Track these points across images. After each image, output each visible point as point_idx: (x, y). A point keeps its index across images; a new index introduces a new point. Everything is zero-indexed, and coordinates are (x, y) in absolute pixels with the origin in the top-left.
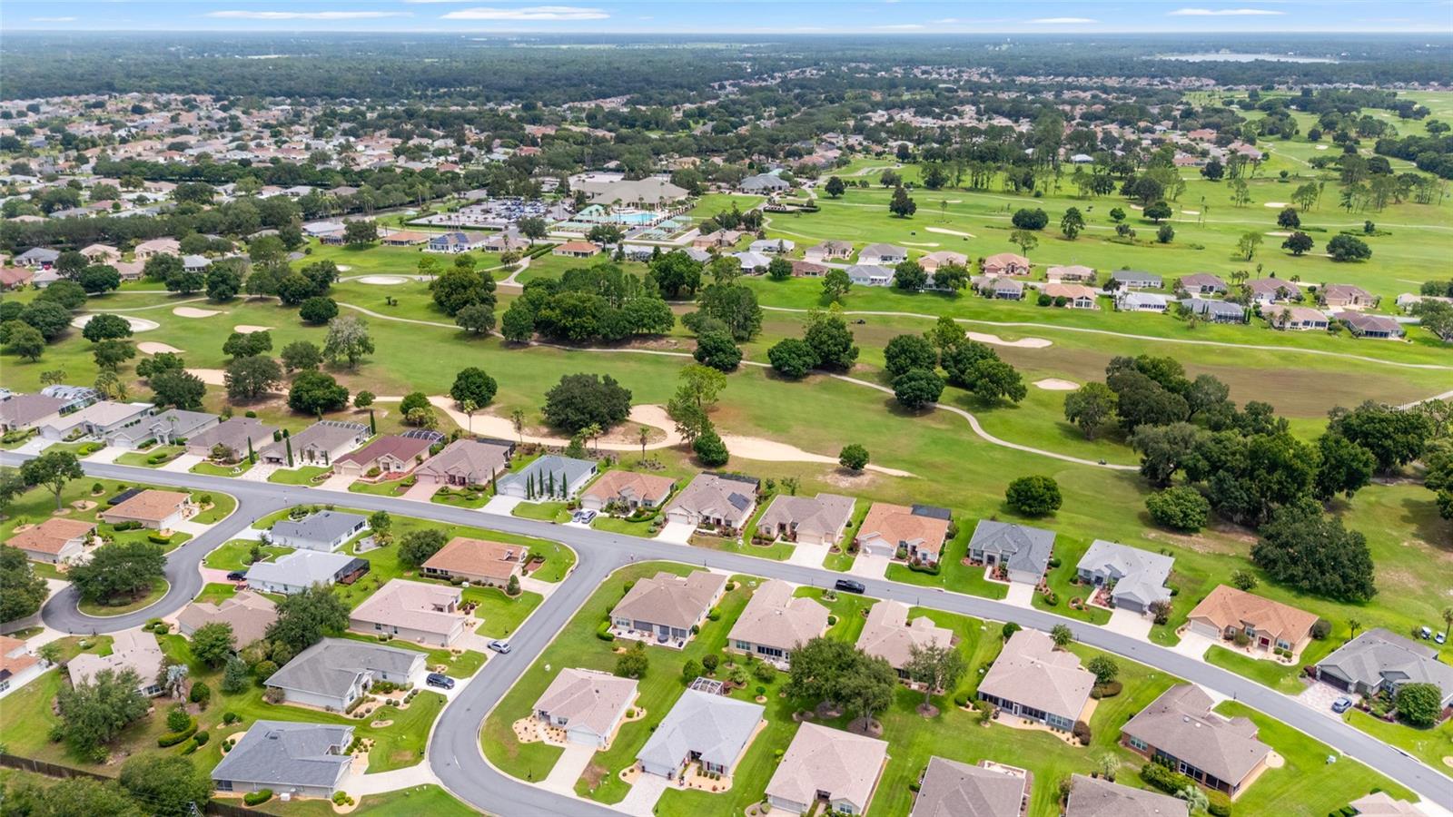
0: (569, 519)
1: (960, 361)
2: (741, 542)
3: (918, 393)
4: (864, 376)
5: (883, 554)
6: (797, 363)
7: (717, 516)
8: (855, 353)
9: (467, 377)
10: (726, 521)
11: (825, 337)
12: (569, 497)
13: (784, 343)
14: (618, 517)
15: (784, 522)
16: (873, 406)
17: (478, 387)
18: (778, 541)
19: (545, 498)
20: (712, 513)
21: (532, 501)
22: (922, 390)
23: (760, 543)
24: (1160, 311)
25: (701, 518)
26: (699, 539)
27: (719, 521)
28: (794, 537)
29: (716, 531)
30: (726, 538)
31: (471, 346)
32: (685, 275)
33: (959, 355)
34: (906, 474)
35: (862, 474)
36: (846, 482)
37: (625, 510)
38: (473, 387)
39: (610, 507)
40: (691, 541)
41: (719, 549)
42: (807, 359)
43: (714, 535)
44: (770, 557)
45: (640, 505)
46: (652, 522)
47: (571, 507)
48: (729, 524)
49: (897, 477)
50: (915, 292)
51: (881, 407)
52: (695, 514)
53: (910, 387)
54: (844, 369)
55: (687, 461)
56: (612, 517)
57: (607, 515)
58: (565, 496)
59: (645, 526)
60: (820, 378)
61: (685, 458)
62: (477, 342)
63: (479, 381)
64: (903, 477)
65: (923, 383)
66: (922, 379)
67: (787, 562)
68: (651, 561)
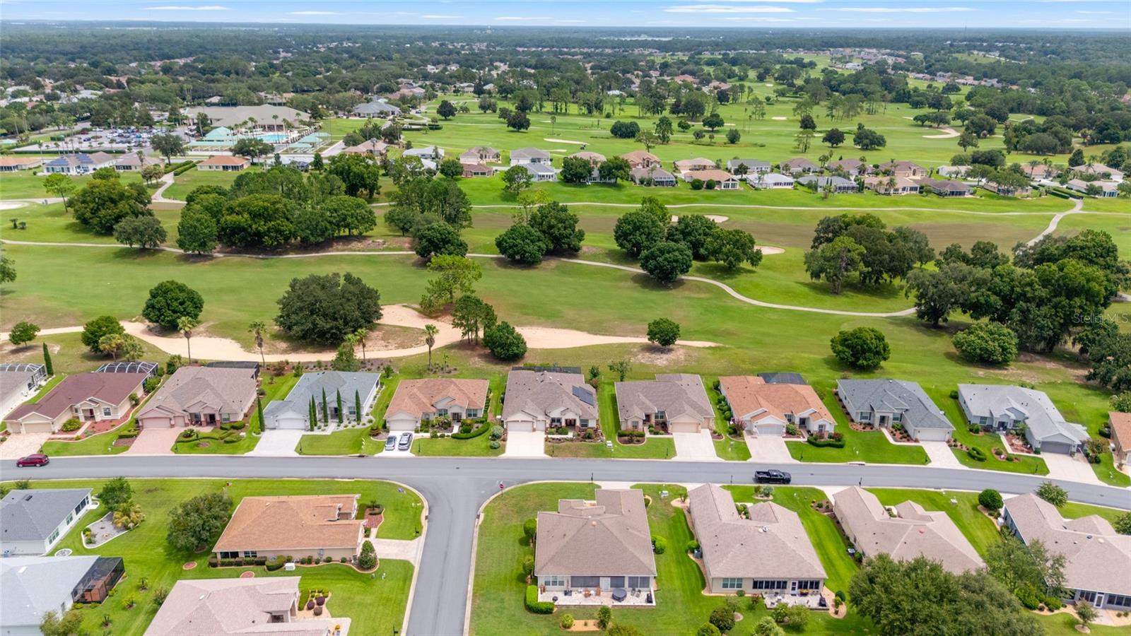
0: (380, 448)
1: (689, 234)
2: (609, 443)
3: (675, 264)
4: (594, 257)
5: (771, 433)
6: (531, 248)
7: (570, 416)
8: (581, 236)
9: (166, 293)
10: (581, 420)
11: (553, 222)
12: (364, 419)
13: (513, 230)
14: (442, 436)
15: (649, 412)
16: (622, 284)
17: (182, 304)
18: (648, 435)
19: (332, 427)
20: (563, 412)
21: (317, 432)
22: (677, 261)
23: (631, 441)
24: (790, 187)
25: (549, 422)
26: (558, 448)
27: (571, 424)
28: (663, 426)
29: (570, 435)
30: (588, 442)
32: (366, 176)
33: (686, 227)
34: (713, 344)
35: (670, 351)
36: (661, 360)
37: (447, 426)
38: (175, 304)
39: (426, 425)
40: (547, 452)
41: (589, 455)
42: (540, 244)
43: (572, 440)
44: (654, 456)
45: (464, 417)
46: (487, 434)
47: (374, 432)
48: (585, 423)
49: (704, 348)
50: (583, 185)
51: (630, 284)
52: (541, 417)
53: (664, 260)
54: (573, 252)
55: (477, 359)
56: (434, 436)
57: (428, 435)
58: (358, 419)
59: (481, 442)
60: (553, 263)
61: (471, 356)
62: (147, 258)
63: (182, 296)
64: (710, 348)
65: (677, 253)
66: (674, 251)
67: (674, 459)
68: (520, 485)
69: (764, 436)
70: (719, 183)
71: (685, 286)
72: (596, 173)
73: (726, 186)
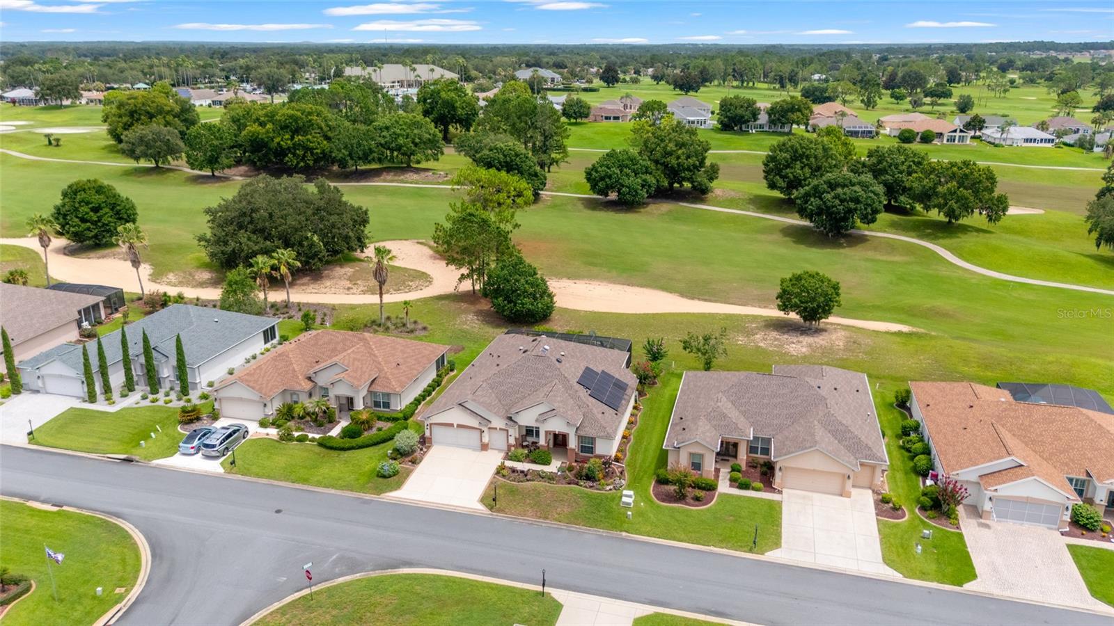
0: (171, 450)
1: (883, 171)
2: (628, 496)
3: (852, 205)
4: (731, 203)
5: (1034, 519)
6: (634, 181)
7: (557, 426)
8: (713, 173)
9: (75, 193)
10: (581, 438)
11: (671, 146)
12: (194, 396)
13: (611, 155)
14: (301, 439)
15: (733, 437)
16: (763, 237)
17: (96, 210)
18: (724, 487)
19: (134, 399)
20: (543, 418)
21: (100, 406)
22: (857, 200)
23: (680, 498)
24: (1050, 145)
25: (514, 433)
26: (512, 492)
27: (560, 441)
28: (766, 473)
29: (554, 466)
30: (584, 488)
31: (141, 182)
32: (458, 104)
33: (880, 162)
34: (905, 328)
35: (819, 331)
36: (798, 346)
37: (324, 419)
38: (85, 209)
39: (287, 413)
40: (492, 499)
41: (574, 519)
42: (649, 178)
43: (551, 478)
44: (724, 541)
45: (359, 405)
46: (388, 449)
47: (190, 416)
48: (587, 446)
49: (887, 333)
50: (742, 132)
51: (778, 237)
52: (498, 423)
53: (835, 197)
54: (699, 194)
55: (470, 316)
56: (286, 437)
57: (273, 432)
58: (184, 391)
59: (369, 459)
60: (666, 207)
61: (466, 312)
62: (154, 177)
64: (899, 334)
65: (857, 188)
66: (853, 185)
67: (772, 556)
68: (378, 573)
69: (1011, 525)
70: (940, 135)
71: (867, 244)
72: (763, 118)
73: (952, 139)
